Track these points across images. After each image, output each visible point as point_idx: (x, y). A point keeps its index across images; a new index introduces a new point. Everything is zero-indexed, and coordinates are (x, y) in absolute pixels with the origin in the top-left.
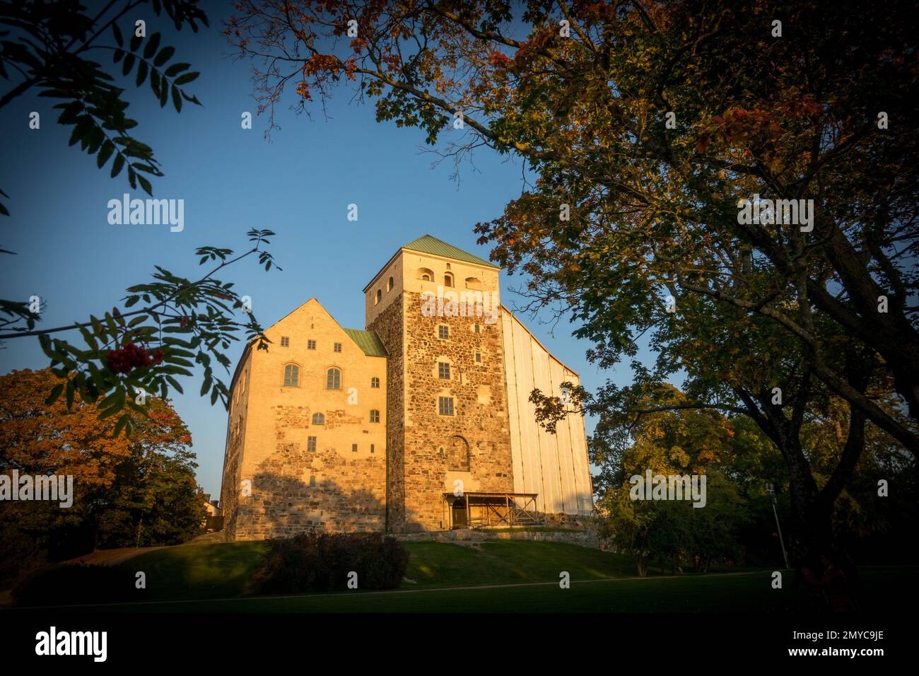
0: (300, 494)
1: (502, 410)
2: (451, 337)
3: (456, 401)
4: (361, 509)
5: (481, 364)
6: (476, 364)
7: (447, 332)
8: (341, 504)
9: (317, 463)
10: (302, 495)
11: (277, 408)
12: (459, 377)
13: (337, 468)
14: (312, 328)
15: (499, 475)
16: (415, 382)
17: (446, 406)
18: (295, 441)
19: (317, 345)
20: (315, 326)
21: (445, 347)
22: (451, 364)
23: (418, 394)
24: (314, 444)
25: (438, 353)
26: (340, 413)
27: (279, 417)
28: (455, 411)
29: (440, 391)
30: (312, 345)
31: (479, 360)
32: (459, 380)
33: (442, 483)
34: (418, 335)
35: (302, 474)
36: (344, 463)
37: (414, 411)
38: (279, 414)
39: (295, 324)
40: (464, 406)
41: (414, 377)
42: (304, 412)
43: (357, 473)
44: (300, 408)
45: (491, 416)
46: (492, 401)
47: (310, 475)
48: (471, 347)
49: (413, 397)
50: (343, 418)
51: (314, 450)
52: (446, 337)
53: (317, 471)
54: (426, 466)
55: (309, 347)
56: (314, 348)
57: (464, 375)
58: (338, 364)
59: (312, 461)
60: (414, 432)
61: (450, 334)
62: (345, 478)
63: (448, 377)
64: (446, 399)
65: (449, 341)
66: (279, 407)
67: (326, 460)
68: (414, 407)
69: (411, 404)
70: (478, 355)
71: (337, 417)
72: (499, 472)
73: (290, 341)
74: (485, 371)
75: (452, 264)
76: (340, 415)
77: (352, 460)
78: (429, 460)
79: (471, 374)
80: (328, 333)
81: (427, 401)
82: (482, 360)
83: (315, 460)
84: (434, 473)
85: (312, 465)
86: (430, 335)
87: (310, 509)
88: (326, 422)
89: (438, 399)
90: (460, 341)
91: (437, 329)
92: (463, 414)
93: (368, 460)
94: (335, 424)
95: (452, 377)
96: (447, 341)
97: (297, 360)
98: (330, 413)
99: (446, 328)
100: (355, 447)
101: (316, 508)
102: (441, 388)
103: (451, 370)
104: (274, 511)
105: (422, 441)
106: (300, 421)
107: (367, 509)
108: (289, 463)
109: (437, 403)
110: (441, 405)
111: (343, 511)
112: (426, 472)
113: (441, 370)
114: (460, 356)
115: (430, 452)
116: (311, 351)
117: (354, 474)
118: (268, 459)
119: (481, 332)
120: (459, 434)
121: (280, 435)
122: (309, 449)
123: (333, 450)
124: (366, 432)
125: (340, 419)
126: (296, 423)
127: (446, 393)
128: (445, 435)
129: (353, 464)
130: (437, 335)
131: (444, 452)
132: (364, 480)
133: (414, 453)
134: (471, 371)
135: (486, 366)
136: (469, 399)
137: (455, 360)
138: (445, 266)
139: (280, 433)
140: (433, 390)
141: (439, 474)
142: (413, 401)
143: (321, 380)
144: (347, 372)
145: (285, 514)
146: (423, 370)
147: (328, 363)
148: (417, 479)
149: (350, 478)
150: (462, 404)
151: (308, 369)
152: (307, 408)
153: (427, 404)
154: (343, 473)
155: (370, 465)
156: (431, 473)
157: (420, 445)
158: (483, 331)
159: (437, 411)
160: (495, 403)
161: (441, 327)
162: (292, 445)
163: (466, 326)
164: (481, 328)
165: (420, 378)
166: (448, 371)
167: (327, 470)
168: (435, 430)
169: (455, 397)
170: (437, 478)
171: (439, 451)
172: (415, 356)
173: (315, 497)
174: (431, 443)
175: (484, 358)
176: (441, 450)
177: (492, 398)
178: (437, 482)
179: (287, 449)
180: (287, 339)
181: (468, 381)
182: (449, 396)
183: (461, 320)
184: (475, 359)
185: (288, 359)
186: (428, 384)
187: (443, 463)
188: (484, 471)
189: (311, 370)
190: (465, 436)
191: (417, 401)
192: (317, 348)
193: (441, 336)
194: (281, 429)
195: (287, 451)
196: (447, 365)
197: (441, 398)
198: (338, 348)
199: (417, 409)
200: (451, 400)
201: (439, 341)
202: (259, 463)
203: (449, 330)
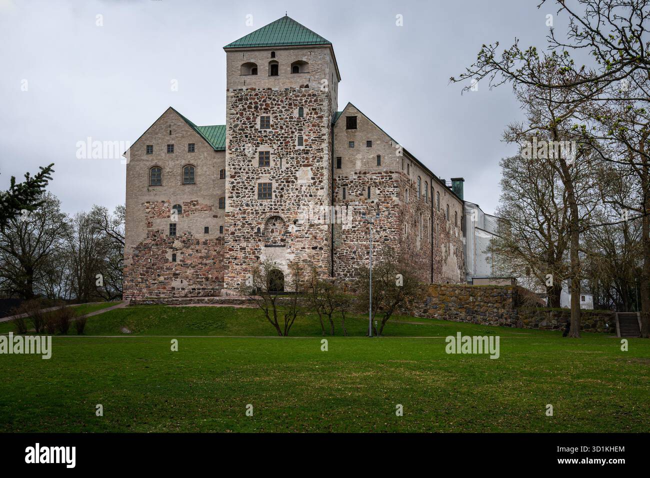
0: (165, 267)
1: (322, 188)
2: (272, 126)
3: (275, 185)
4: (212, 278)
5: (302, 148)
6: (297, 148)
7: (269, 122)
8: (196, 274)
9: (177, 244)
10: (167, 269)
11: (146, 204)
12: (278, 163)
13: (192, 247)
14: (170, 134)
15: (314, 248)
16: (235, 173)
17: (265, 192)
18: (161, 228)
19: (175, 148)
20: (172, 133)
21: (266, 136)
22: (272, 151)
23: (238, 183)
24: (175, 229)
25: (258, 143)
26: (194, 203)
27: (148, 210)
28: (274, 194)
29: (259, 178)
30: (170, 149)
31: (300, 144)
32: (279, 166)
33: (258, 258)
34: (239, 130)
35: (166, 252)
36: (198, 243)
37: (235, 198)
38: (148, 208)
39: (157, 134)
40: (282, 189)
41: (234, 169)
42: (166, 205)
43: (209, 251)
44: (163, 202)
45: (311, 196)
46: (312, 181)
47: (172, 253)
48: (293, 132)
49: (234, 187)
50: (197, 207)
51: (175, 233)
52: (268, 126)
53: (177, 250)
54: (244, 244)
55: (168, 151)
56: (172, 151)
57: (284, 160)
58: (192, 162)
59: (173, 242)
60: (234, 216)
61: (271, 123)
62: (200, 255)
63: (268, 164)
64: (265, 184)
65: (271, 130)
66: (147, 203)
67: (184, 241)
68: (234, 195)
69: (231, 193)
70: (300, 139)
71: (192, 206)
72: (315, 245)
73: (154, 149)
74: (307, 153)
75: (277, 53)
76: (194, 205)
77: (204, 240)
78: (247, 240)
79: (292, 158)
80: (183, 137)
81: (246, 188)
82: (304, 143)
83: (176, 242)
84: (251, 249)
85: (173, 246)
86: (251, 127)
87: (173, 279)
88: (183, 212)
89: (257, 185)
90: (282, 128)
91: (258, 120)
92: (282, 196)
93: (217, 239)
94: (190, 212)
95: (272, 164)
96: (268, 130)
97: (160, 164)
98: (186, 204)
99: (269, 117)
100: (207, 230)
101: (177, 278)
102: (261, 175)
103: (271, 156)
104: (147, 280)
105: (241, 224)
106: (163, 212)
107: (217, 278)
108: (157, 245)
109: (256, 189)
110: (259, 190)
111: (198, 280)
112: (243, 249)
113: (260, 158)
114: (281, 143)
115: (247, 232)
116: (171, 154)
117: (206, 251)
118: (141, 243)
119: (305, 115)
120: (276, 214)
121: (149, 224)
122: (171, 233)
123: (190, 233)
124: (215, 216)
125: (193, 208)
126: (160, 214)
127: (265, 179)
128: (262, 217)
129: (205, 243)
130: (258, 126)
131: (261, 231)
132: (215, 256)
133: (233, 233)
134: (292, 156)
135: (308, 148)
136: (288, 182)
137: (275, 147)
138: (270, 55)
139: (149, 223)
140: (253, 178)
141: (255, 251)
142: (233, 190)
143: (179, 178)
144: (199, 168)
145: (156, 282)
146: (244, 161)
147: (183, 162)
148: (235, 255)
149: (203, 254)
150: (280, 187)
151: (167, 171)
152: (169, 202)
153: (247, 191)
154: (197, 251)
155: (220, 244)
156: (248, 249)
157: (239, 227)
158: (307, 114)
159: (256, 197)
160: (315, 183)
161: (262, 117)
162: (158, 231)
163: (290, 112)
164: (306, 110)
165: (240, 169)
166: (268, 158)
167: (184, 249)
168: (252, 213)
169: (274, 182)
170: (254, 253)
171: (256, 231)
172: (237, 149)
173: (176, 270)
174: (250, 224)
175: (306, 140)
176: (259, 229)
177: (313, 179)
178: (252, 256)
179: (155, 235)
180: (152, 146)
181: (288, 166)
182: (268, 181)
183: (283, 107)
184: (296, 143)
185: (153, 164)
186: (247, 173)
187: (260, 240)
188: (299, 245)
189: (170, 170)
190: (282, 216)
191: (237, 189)
192: (175, 151)
193: (262, 126)
194: (151, 220)
195: (155, 236)
196: (268, 153)
197: (260, 184)
198: (191, 148)
199: (237, 197)
200: (271, 184)
201: (261, 132)
202: (135, 246)
203: (271, 119)
